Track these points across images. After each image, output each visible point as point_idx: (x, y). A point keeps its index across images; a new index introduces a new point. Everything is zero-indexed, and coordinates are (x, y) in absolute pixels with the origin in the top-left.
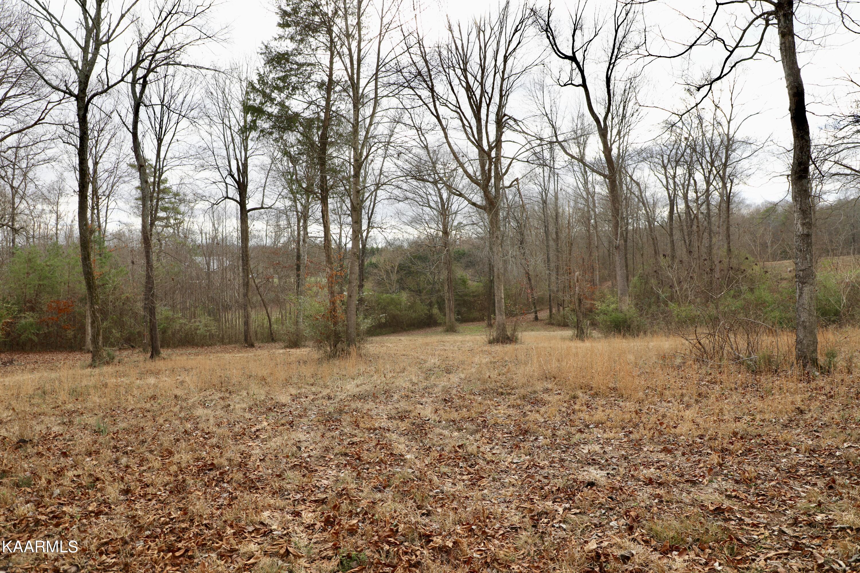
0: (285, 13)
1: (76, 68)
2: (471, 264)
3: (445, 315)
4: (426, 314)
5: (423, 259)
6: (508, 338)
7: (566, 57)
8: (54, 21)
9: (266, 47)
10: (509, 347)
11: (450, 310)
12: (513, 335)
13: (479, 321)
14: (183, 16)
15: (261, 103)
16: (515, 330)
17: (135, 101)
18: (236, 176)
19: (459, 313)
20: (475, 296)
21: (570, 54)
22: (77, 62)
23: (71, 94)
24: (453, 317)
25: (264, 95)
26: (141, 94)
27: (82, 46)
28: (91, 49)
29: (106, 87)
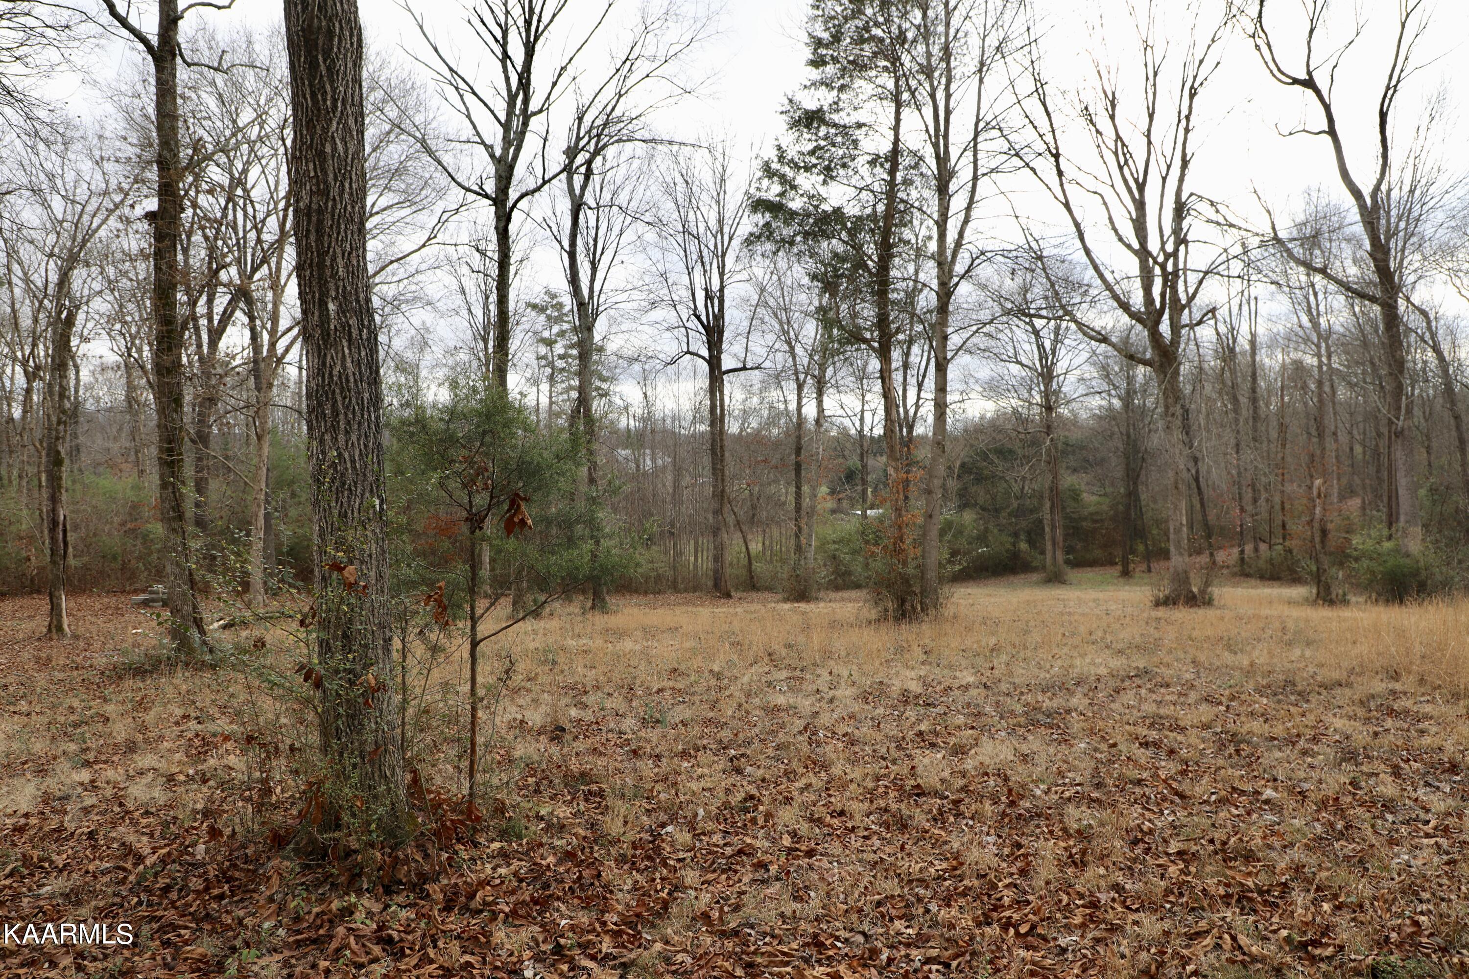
0: (818, 43)
1: (492, 156)
2: (1085, 465)
3: (1043, 553)
4: (1007, 551)
5: (1004, 453)
6: (1194, 597)
7: (1295, 81)
8: (462, 85)
9: (791, 101)
10: (1200, 613)
11: (1054, 544)
12: (1203, 592)
13: (1102, 565)
14: (647, 63)
15: (782, 194)
16: (1207, 584)
17: (573, 202)
18: (704, 318)
19: (1069, 550)
20: (1096, 521)
21: (1303, 76)
22: (492, 147)
23: (486, 196)
24: (1060, 557)
25: (783, 179)
26: (584, 188)
27: (503, 121)
28: (515, 124)
29: (540, 181)
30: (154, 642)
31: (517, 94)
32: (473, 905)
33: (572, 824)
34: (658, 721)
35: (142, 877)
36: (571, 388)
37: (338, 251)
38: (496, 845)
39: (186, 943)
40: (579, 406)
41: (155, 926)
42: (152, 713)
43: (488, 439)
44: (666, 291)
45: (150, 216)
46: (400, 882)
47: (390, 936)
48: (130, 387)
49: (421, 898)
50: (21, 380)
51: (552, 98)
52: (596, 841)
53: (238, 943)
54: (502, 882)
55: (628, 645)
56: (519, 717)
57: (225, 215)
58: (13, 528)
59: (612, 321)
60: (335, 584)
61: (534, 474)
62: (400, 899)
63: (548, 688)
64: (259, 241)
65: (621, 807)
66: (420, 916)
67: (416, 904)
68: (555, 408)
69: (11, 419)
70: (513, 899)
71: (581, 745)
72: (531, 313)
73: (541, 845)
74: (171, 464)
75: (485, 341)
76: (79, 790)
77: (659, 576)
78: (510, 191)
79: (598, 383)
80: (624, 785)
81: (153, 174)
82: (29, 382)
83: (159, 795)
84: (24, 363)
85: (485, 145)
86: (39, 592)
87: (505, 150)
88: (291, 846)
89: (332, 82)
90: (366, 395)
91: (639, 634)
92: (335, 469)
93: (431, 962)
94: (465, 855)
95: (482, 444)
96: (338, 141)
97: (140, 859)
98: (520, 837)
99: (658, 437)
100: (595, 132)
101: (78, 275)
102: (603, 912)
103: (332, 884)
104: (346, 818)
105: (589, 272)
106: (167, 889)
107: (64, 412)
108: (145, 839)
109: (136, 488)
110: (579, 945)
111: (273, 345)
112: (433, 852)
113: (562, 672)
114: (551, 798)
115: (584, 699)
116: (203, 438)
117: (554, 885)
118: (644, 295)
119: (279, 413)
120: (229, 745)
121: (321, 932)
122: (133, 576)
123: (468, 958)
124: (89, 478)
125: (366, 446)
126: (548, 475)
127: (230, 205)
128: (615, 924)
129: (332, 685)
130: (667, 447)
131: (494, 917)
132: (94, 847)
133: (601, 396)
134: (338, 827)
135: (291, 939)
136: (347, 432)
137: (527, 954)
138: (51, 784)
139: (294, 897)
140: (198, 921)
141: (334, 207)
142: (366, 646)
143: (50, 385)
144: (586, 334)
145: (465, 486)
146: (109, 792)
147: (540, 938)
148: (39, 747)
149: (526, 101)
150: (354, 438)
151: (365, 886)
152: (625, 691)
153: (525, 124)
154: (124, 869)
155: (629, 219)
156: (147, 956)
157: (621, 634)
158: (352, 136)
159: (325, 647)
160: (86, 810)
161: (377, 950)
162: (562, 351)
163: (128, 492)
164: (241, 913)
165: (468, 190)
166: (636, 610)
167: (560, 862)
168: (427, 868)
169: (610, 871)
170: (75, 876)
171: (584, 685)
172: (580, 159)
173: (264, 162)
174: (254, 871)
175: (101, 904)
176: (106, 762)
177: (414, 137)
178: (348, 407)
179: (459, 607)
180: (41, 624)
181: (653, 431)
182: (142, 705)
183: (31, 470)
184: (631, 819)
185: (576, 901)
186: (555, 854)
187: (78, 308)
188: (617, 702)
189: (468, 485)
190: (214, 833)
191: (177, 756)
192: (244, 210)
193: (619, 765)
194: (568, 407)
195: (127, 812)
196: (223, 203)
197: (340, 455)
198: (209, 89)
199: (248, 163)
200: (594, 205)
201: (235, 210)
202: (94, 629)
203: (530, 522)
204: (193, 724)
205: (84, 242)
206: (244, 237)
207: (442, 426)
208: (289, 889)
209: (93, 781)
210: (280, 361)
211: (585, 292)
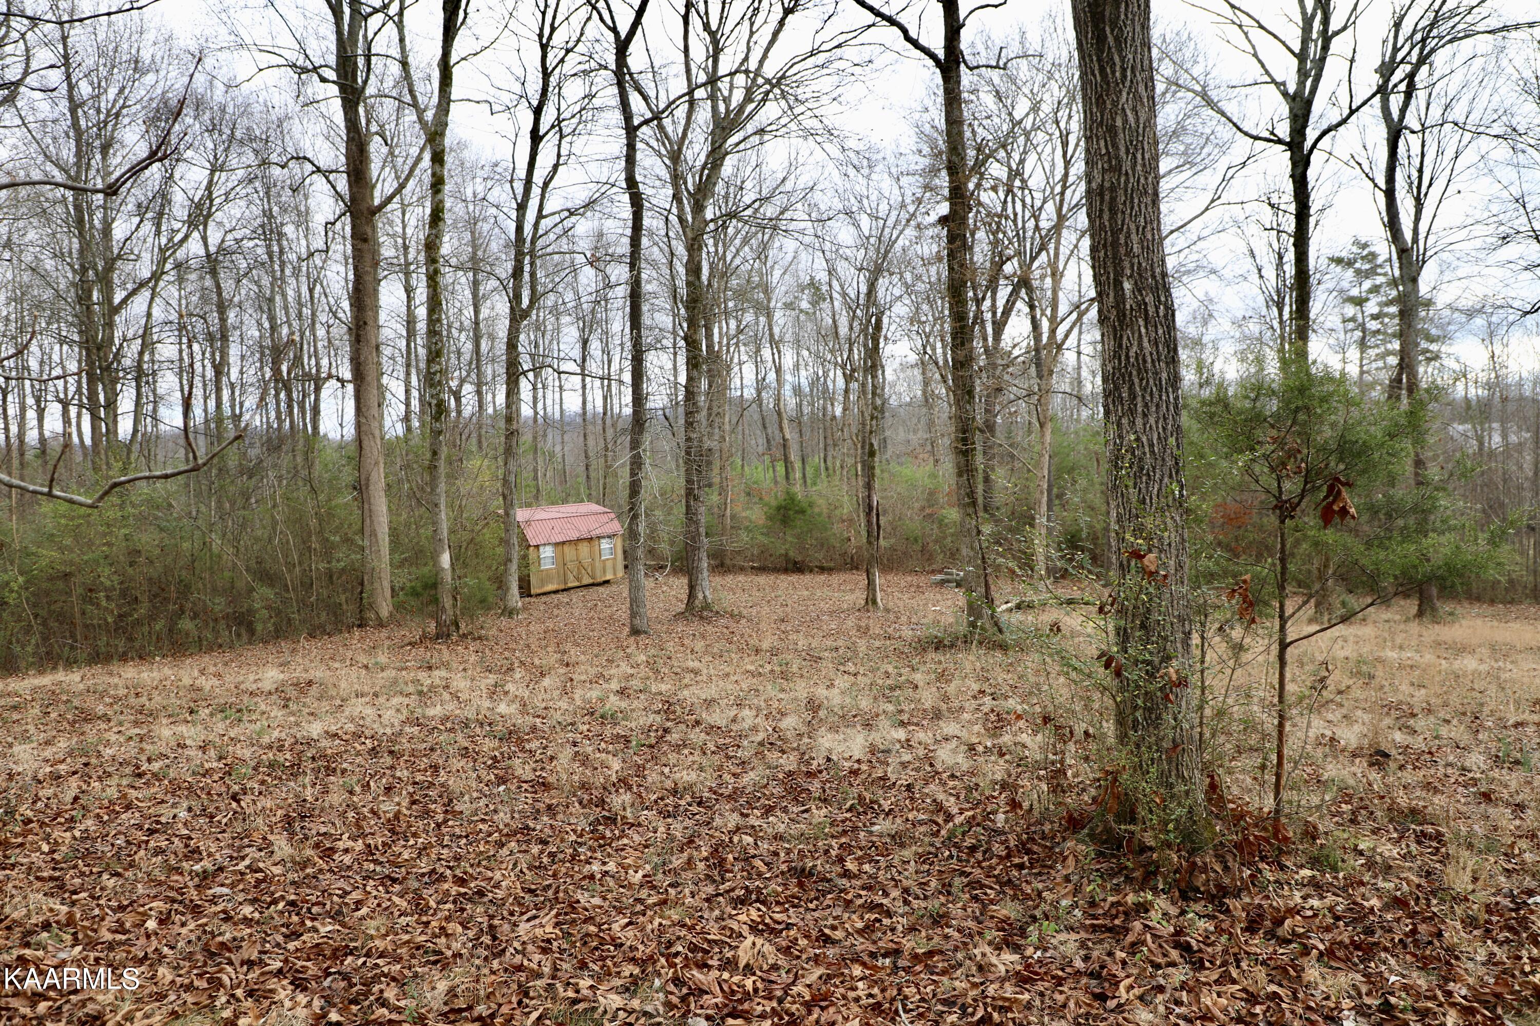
1: (1285, 94)
8: (1246, 20)
17: (1389, 127)
22: (1284, 84)
23: (1280, 141)
26: (1403, 111)
27: (1297, 51)
28: (1314, 50)
29: (1346, 112)
30: (951, 620)
31: (1313, 16)
32: (1280, 932)
33: (1399, 867)
34: (1517, 762)
35: (952, 834)
36: (1389, 353)
37: (1133, 227)
38: (1306, 873)
39: (992, 902)
40: (1400, 374)
41: (965, 880)
42: (953, 685)
43: (1302, 417)
44: (1524, 219)
45: (943, 220)
46: (1197, 890)
47: (1188, 943)
48: (926, 383)
49: (1221, 912)
50: (841, 382)
51: (1359, 10)
52: (1434, 893)
53: (1038, 913)
54: (1315, 915)
55: (1470, 663)
56: (1328, 733)
57: (1004, 208)
58: (837, 512)
59: (1444, 267)
60: (1133, 572)
61: (1359, 454)
62: (1198, 907)
63: (1363, 705)
64: (1037, 228)
65: (1470, 860)
66: (1219, 930)
67: (1215, 917)
68: (1368, 378)
69: (834, 418)
70: (1328, 936)
71: (1409, 776)
72: (1338, 269)
73: (1362, 883)
74: (965, 453)
75: (1280, 306)
76: (898, 746)
77: (1511, 581)
78: (1308, 131)
79: (1424, 345)
80: (1471, 833)
81: (943, 181)
82: (847, 383)
83: (963, 762)
84: (843, 367)
85: (1278, 85)
86: (857, 568)
87: (1301, 83)
88: (1086, 831)
89: (1120, 51)
90: (1164, 375)
91: (1485, 651)
92: (1133, 454)
93: (1234, 982)
94: (1268, 875)
95: (1294, 422)
96: (1129, 112)
97: (949, 817)
98: (1335, 869)
99: (1511, 407)
100: (1418, 37)
101: (883, 283)
102: (1447, 980)
103: (1127, 877)
104: (1142, 812)
105: (1412, 211)
106: (973, 849)
107: (875, 408)
108: (952, 799)
109: (933, 476)
110: (1415, 1011)
111: (1053, 332)
112: (1234, 865)
113: (1382, 687)
114: (1374, 832)
115: (1412, 722)
116: (990, 427)
117: (1379, 932)
118: (1491, 229)
119: (1058, 398)
120: (1021, 723)
121: (1117, 922)
122: (931, 559)
123: (1273, 988)
124: (894, 467)
125: (1164, 429)
126: (1376, 456)
127: (1009, 199)
128: (1464, 998)
129: (1132, 675)
130: (1525, 419)
131: (1306, 951)
132: (912, 799)
133: (1429, 360)
134: (1133, 820)
135: (1088, 922)
136: (1145, 415)
137: (1346, 1003)
138: (876, 737)
139: (1090, 882)
140: (1002, 885)
141: (1127, 181)
142: (1165, 639)
143: (864, 385)
144: (1410, 286)
145: (1272, 469)
146: (921, 752)
147: (1364, 989)
148: (865, 703)
149: (1326, 21)
150: (1152, 421)
151: (1161, 887)
152: (1468, 719)
153: (1325, 48)
154: (937, 824)
155: (1468, 136)
156: (960, 905)
157: (1461, 650)
158: (1143, 104)
159: (1123, 635)
160: (904, 765)
161: (1175, 954)
162: (1376, 310)
163: (927, 481)
164: (1040, 886)
165: (1256, 138)
166: (1479, 622)
167: (1386, 907)
168: (1227, 881)
169: (1454, 933)
170: (898, 821)
171: (1411, 706)
172: (1399, 74)
173: (1039, 149)
174: (1051, 848)
175: (920, 850)
176: (917, 725)
177: (1194, 91)
178: (1145, 389)
179: (1267, 604)
180: (860, 597)
181: (1504, 400)
182: (943, 677)
183: (850, 461)
184: (1484, 876)
185: (1408, 957)
186: (1380, 897)
187: (883, 313)
188: (1458, 732)
189: (1278, 468)
190: (1014, 805)
191: (976, 728)
192: (1023, 201)
193: (1464, 809)
194: (1385, 377)
195: (937, 773)
196: (1002, 197)
197: (1138, 439)
198: (987, 88)
199: (1025, 152)
200: (1418, 127)
201: (1014, 202)
202: (901, 604)
203: (1352, 510)
204: (987, 700)
205: (887, 252)
206: (1024, 227)
207: (1248, 404)
208: (1083, 872)
209: (908, 740)
210: (1059, 347)
211: (1408, 235)
